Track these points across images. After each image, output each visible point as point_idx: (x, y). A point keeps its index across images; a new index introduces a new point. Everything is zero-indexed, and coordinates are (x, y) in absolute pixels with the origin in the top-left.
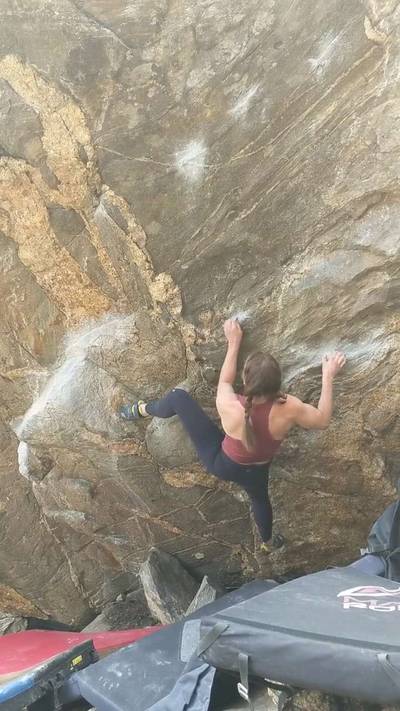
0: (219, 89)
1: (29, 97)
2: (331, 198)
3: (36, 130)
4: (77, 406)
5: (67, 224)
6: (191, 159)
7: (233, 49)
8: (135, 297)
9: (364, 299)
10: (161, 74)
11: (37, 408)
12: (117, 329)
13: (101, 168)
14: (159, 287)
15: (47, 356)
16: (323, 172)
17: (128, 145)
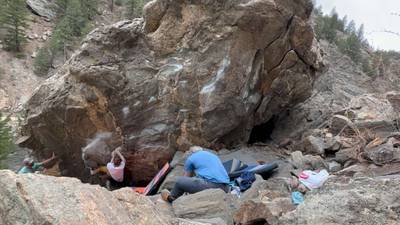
0: (133, 101)
1: (97, 94)
2: (151, 120)
3: (97, 99)
4: (97, 147)
5: (100, 115)
6: (126, 110)
7: (136, 95)
8: (112, 130)
9: (155, 138)
10: (122, 95)
11: (88, 147)
12: (108, 135)
13: (109, 108)
14: (118, 129)
15: (92, 137)
16: (150, 116)
17: (114, 105)
